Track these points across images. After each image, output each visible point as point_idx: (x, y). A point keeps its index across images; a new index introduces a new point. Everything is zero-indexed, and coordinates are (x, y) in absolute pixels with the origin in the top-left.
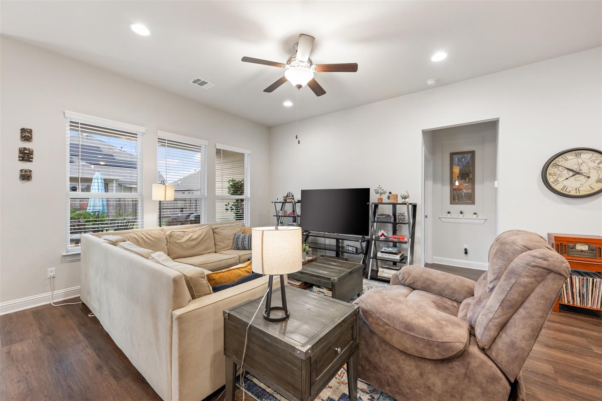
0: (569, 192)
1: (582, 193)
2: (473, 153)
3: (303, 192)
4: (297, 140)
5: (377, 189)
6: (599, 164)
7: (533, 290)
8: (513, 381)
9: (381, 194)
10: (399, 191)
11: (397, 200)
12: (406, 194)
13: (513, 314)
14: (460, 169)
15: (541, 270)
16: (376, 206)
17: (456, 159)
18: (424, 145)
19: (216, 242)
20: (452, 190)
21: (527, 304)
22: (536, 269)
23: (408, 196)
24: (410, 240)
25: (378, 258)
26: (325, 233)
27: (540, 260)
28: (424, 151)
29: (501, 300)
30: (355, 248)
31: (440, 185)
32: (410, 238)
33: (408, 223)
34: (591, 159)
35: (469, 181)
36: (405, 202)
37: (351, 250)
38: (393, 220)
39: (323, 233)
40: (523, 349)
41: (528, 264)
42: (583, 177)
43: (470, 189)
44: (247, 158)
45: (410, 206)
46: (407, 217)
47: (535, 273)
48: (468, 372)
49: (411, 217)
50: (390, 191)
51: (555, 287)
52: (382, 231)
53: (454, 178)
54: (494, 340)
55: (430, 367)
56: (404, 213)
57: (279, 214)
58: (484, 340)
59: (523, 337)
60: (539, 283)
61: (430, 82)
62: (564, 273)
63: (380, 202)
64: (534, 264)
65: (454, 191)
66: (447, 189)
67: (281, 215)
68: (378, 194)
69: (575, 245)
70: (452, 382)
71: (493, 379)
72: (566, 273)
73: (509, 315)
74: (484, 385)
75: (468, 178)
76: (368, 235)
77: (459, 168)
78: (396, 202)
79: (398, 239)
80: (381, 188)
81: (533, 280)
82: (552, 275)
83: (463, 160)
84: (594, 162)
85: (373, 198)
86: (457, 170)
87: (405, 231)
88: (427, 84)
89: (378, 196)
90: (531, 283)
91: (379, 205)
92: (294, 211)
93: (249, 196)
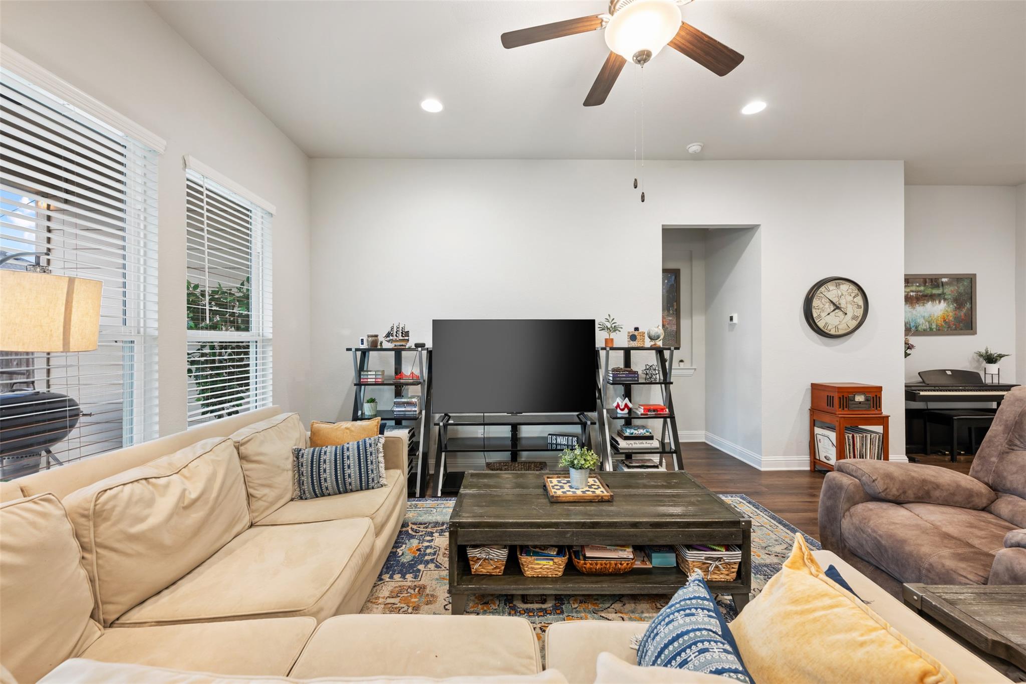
0: (830, 331)
1: (841, 332)
2: (677, 273)
3: (438, 325)
5: (604, 320)
6: (854, 297)
9: (611, 330)
11: (644, 342)
19: (251, 491)
25: (621, 451)
26: (485, 414)
34: (848, 291)
35: (673, 314)
36: (655, 346)
37: (565, 443)
39: (482, 414)
42: (841, 313)
43: (675, 324)
56: (654, 365)
57: (366, 380)
61: (694, 148)
63: (609, 346)
67: (374, 380)
69: (855, 395)
75: (672, 309)
76: (593, 410)
78: (642, 346)
84: (851, 295)
88: (688, 149)
89: (605, 334)
92: (398, 371)
93: (269, 333)
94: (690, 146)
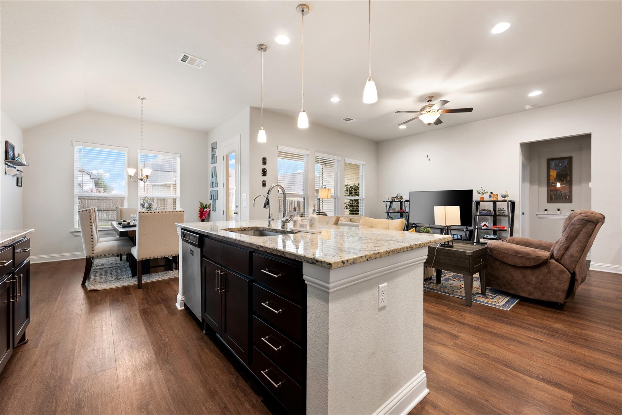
2: (570, 159)
3: (411, 193)
4: (428, 159)
5: (479, 190)
7: (581, 230)
8: (572, 272)
9: (483, 194)
10: (499, 192)
11: (498, 198)
12: (505, 194)
13: (572, 242)
14: (557, 173)
15: (585, 221)
16: (478, 203)
17: (553, 164)
18: (522, 155)
20: (549, 191)
21: (579, 237)
22: (583, 221)
23: (508, 195)
24: (509, 229)
27: (585, 217)
28: (522, 159)
29: (566, 237)
30: (460, 236)
31: (538, 187)
32: (509, 228)
33: (508, 216)
35: (566, 183)
36: (505, 200)
37: (456, 237)
38: (494, 214)
40: (577, 257)
41: (579, 219)
43: (567, 189)
44: (362, 167)
45: (510, 203)
46: (507, 211)
47: (582, 223)
48: (549, 271)
49: (510, 211)
50: (491, 192)
51: (591, 228)
52: (484, 223)
53: (551, 180)
54: (563, 255)
55: (529, 272)
56: (504, 209)
57: (388, 211)
58: (557, 256)
59: (577, 251)
60: (584, 227)
61: (527, 107)
62: (595, 222)
63: (481, 200)
64: (581, 219)
65: (551, 192)
66: (544, 190)
67: (390, 211)
68: (480, 194)
70: (541, 277)
71: (562, 272)
72: (596, 221)
73: (570, 243)
74: (557, 276)
75: (565, 180)
76: (471, 226)
77: (556, 171)
78: (497, 200)
79: (499, 228)
80: (483, 189)
81: (581, 226)
82: (590, 223)
83: (560, 165)
85: (476, 197)
86: (554, 173)
87: (505, 223)
88: (525, 108)
89: (480, 196)
90: (580, 227)
91: (481, 202)
92: (401, 208)
93: (364, 197)
94: (526, 106)
